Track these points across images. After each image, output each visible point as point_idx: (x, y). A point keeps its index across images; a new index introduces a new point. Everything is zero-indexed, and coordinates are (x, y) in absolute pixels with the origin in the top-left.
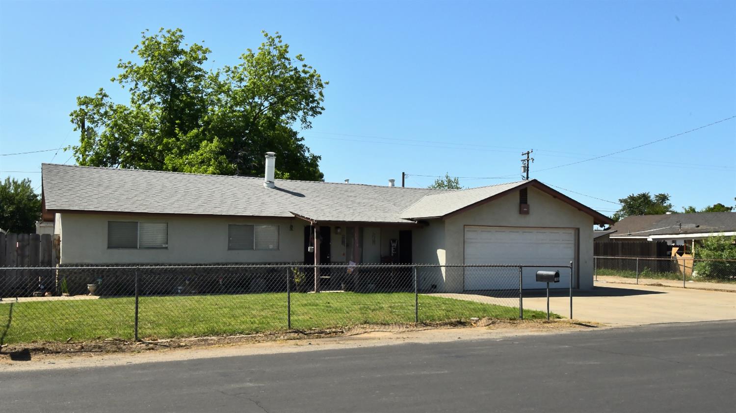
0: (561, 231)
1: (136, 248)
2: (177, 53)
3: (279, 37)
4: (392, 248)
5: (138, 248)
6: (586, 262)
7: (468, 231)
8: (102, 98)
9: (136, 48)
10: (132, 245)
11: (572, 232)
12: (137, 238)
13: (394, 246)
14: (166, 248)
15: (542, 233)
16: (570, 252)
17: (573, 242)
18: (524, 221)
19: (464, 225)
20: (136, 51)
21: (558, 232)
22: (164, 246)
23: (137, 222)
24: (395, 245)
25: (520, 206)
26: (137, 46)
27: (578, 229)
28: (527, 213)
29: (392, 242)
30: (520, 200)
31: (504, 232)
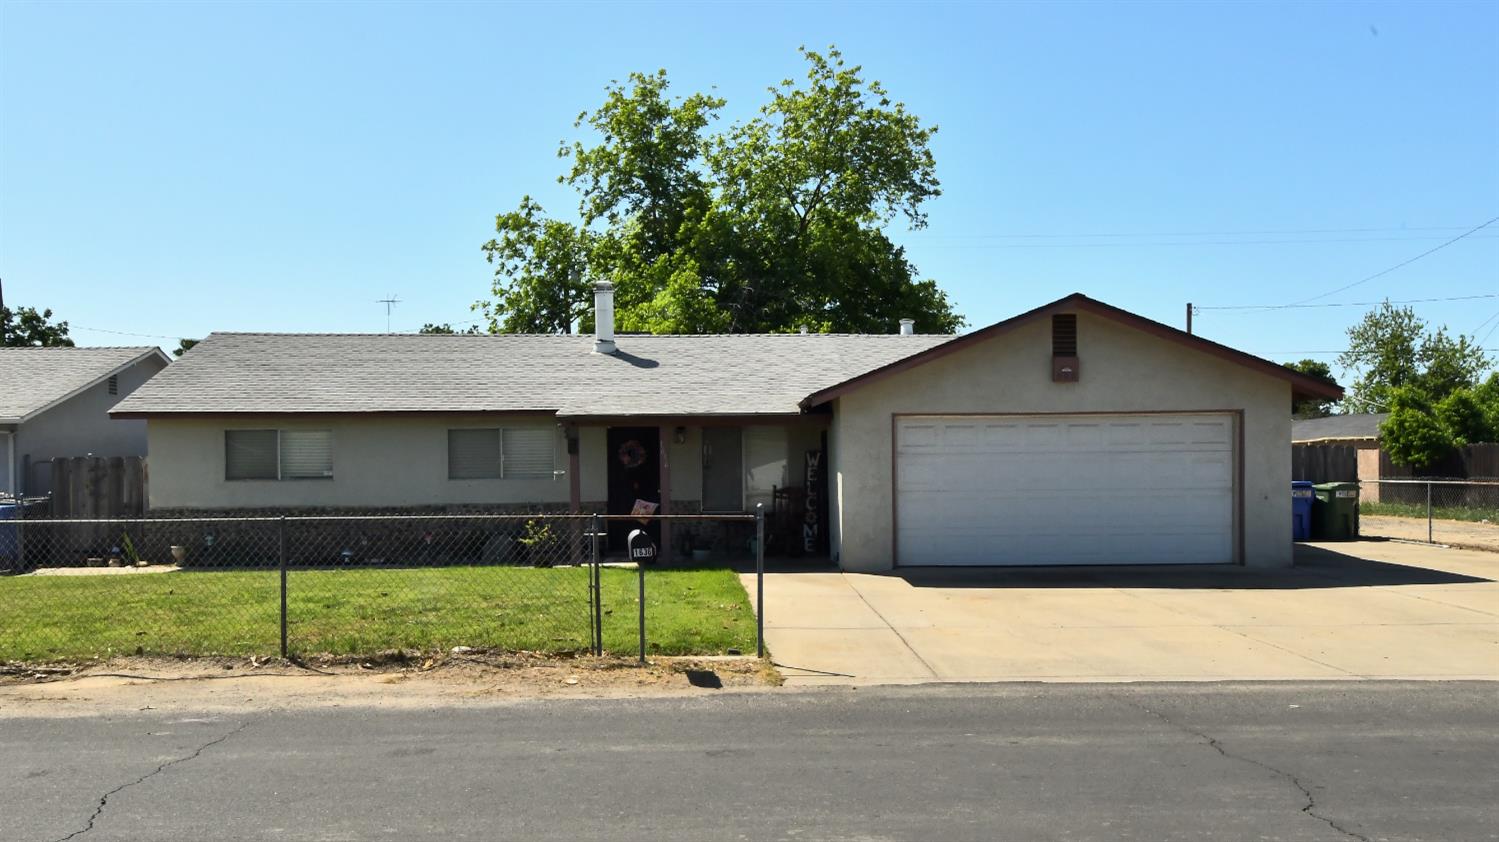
0: (1189, 422)
1: (274, 477)
2: (658, 113)
3: (836, 54)
4: (809, 469)
5: (279, 477)
6: (1266, 498)
7: (907, 427)
8: (529, 214)
9: (581, 117)
10: (267, 474)
11: (1227, 421)
12: (276, 459)
13: (813, 466)
14: (331, 477)
15: (1126, 425)
16: (1220, 473)
17: (1228, 447)
18: (1066, 397)
19: (894, 416)
20: (585, 121)
21: (1179, 422)
22: (326, 474)
23: (276, 431)
24: (816, 463)
25: (1053, 362)
26: (585, 113)
27: (1241, 413)
28: (1074, 378)
29: (808, 455)
30: (1054, 348)
31: (1012, 426)
